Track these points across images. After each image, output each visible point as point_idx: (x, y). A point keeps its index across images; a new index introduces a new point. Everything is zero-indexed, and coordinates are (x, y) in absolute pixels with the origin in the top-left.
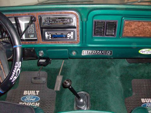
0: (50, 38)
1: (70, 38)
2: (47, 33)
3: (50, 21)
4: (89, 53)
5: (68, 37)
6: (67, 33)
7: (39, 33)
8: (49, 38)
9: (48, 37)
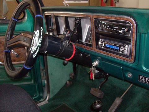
0: (103, 47)
1: (123, 52)
2: (102, 41)
3: (107, 27)
4: (146, 80)
5: (121, 50)
6: (121, 46)
7: (94, 38)
8: (101, 46)
9: (101, 44)
